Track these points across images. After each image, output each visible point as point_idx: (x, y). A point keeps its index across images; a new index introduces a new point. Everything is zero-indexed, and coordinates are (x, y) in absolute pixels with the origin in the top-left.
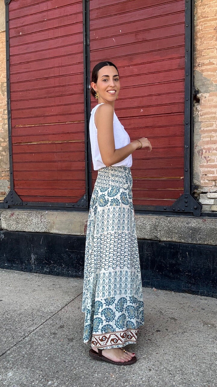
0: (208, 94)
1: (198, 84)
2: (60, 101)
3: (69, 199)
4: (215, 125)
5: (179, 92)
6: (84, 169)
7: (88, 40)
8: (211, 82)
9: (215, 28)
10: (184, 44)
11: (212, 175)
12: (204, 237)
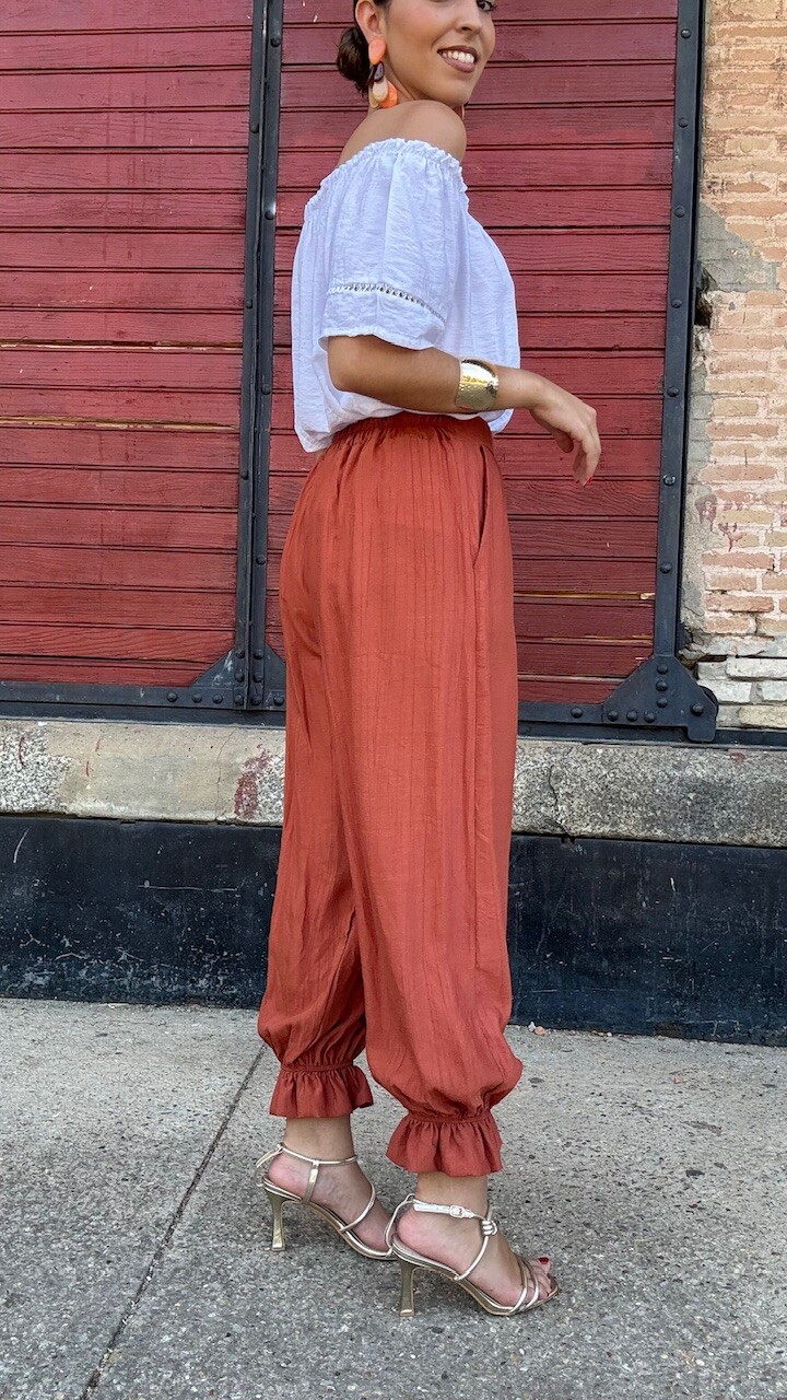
0: (742, 297)
1: (707, 254)
2: (130, 254)
3: (153, 672)
4: (762, 413)
5: (647, 272)
6: (232, 545)
7: (276, 23)
8: (753, 254)
9: (774, 61)
10: (672, 97)
11: (744, 594)
12: (742, 817)
